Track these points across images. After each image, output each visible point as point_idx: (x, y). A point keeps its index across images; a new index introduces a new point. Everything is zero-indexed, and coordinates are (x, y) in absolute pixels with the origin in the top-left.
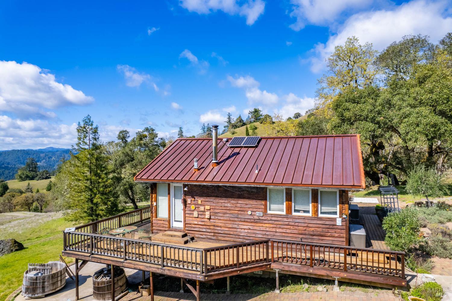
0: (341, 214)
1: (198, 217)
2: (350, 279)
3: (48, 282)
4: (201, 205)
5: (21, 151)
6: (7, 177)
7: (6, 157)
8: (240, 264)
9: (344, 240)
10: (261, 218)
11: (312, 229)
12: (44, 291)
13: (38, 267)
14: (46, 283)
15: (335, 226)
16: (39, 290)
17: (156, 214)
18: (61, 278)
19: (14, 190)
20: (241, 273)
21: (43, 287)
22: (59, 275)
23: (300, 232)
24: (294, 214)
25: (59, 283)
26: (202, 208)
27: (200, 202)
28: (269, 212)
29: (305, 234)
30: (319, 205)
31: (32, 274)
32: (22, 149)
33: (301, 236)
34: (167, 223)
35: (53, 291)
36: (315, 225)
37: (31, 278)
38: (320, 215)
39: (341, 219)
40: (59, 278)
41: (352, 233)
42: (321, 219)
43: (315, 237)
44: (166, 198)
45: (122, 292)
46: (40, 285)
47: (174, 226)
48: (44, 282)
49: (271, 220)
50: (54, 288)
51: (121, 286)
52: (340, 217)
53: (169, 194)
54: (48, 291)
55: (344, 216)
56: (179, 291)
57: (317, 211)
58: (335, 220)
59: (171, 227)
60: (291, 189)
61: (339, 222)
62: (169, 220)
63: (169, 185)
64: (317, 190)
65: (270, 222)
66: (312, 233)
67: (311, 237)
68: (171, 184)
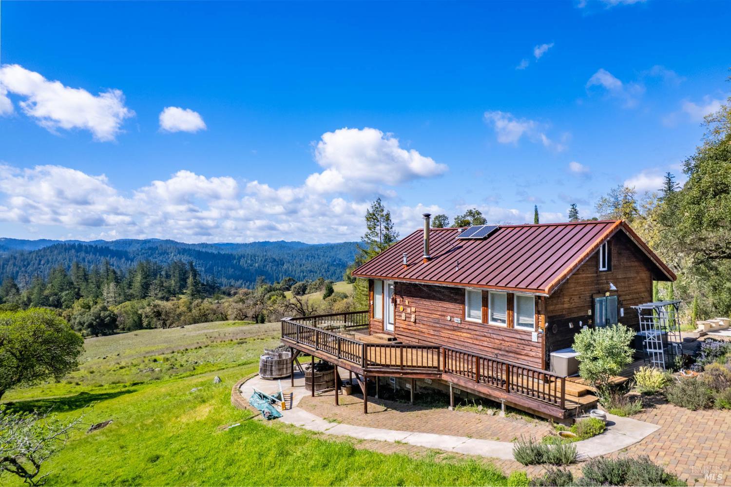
0: (537, 326)
1: (405, 320)
2: (515, 404)
3: (275, 366)
4: (409, 306)
5: (354, 243)
6: (339, 277)
7: (338, 252)
8: (404, 366)
9: (540, 361)
10: (459, 326)
11: (508, 344)
12: (271, 374)
13: (270, 353)
14: (273, 368)
15: (530, 343)
16: (268, 373)
17: (373, 314)
18: (287, 366)
19: (338, 294)
20: (404, 376)
21: (271, 370)
22: (285, 363)
23: (496, 346)
24: (491, 323)
25: (285, 370)
26: (409, 310)
27: (407, 303)
28: (467, 319)
29: (500, 350)
30: (515, 314)
31: (264, 358)
32: (355, 241)
33: (496, 352)
34: (381, 324)
35: (279, 377)
36: (511, 339)
37: (263, 361)
38: (517, 327)
39: (536, 333)
40: (285, 366)
41: (552, 354)
42: (517, 332)
43: (511, 354)
44: (381, 297)
45: (328, 388)
46: (269, 368)
47: (388, 329)
48: (272, 366)
49: (468, 329)
50: (280, 373)
51: (327, 382)
52: (536, 331)
53: (383, 292)
54: (275, 375)
55: (540, 330)
56: (374, 396)
57: (513, 321)
58: (529, 334)
59: (385, 329)
60: (487, 292)
61: (534, 337)
62: (383, 321)
63: (383, 282)
64: (513, 294)
65: (468, 331)
66: (507, 349)
67: (506, 354)
68: (385, 282)
